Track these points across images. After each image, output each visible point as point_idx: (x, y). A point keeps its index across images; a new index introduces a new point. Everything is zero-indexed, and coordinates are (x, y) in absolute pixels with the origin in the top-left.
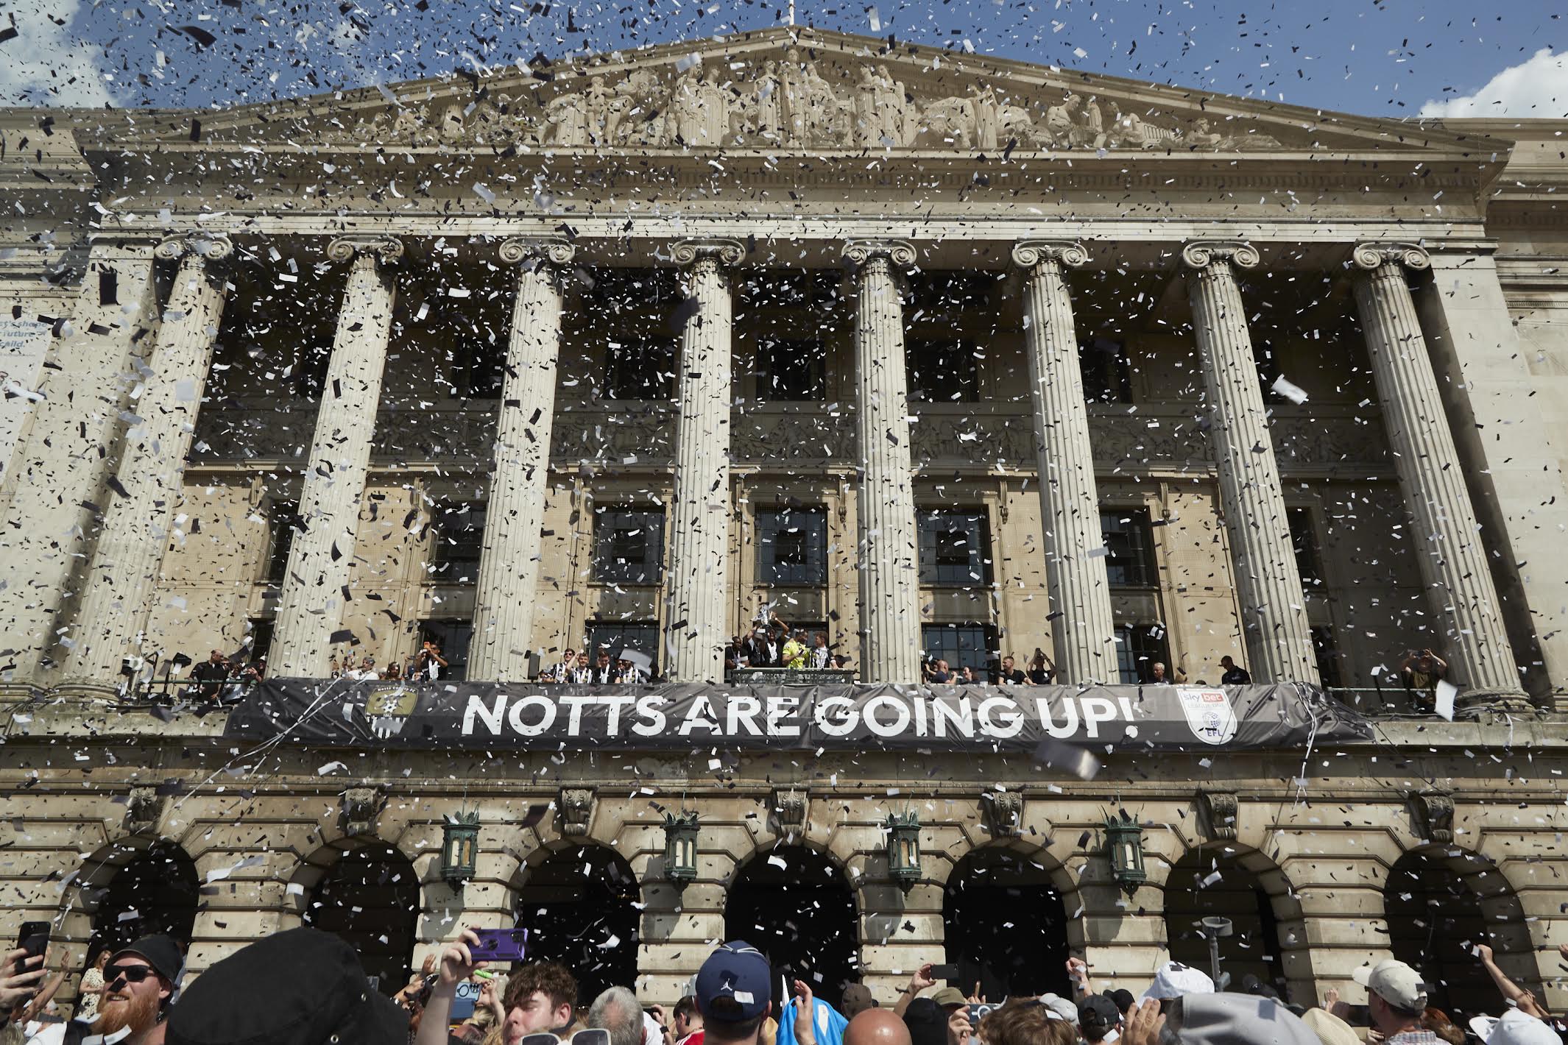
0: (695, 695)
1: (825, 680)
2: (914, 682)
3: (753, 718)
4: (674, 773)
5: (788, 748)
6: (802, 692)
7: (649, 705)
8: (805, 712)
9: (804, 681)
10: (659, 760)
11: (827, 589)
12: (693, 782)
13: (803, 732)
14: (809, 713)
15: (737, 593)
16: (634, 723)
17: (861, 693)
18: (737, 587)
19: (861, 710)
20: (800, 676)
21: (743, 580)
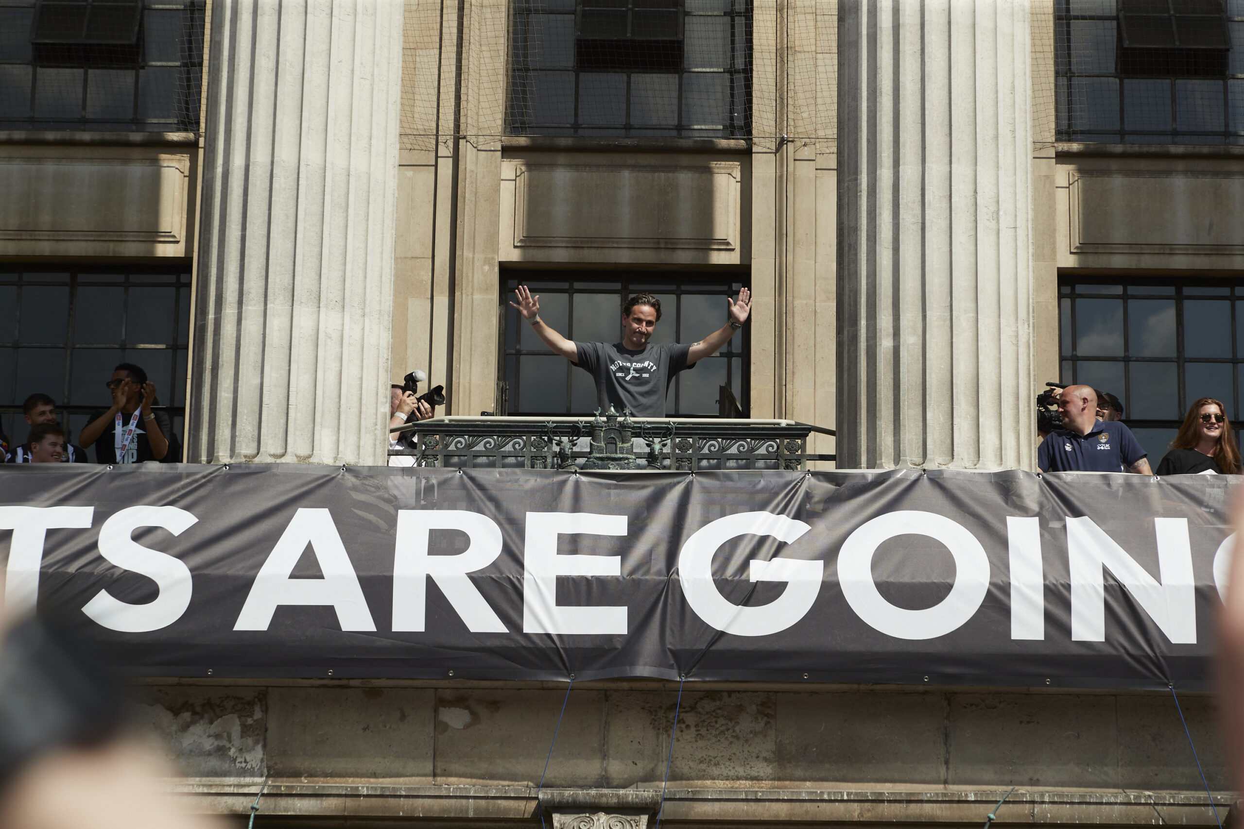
0: (287, 507)
1: (721, 458)
2: (1010, 464)
3: (478, 580)
4: (221, 752)
5: (588, 676)
6: (639, 495)
7: (139, 536)
8: (647, 561)
9: (652, 458)
10: (176, 712)
11: (745, 156)
12: (284, 784)
13: (638, 625)
14: (659, 563)
15: (446, 168)
16: (89, 594)
17: (833, 501)
18: (445, 151)
19: (830, 556)
20: (639, 444)
21: (469, 128)
